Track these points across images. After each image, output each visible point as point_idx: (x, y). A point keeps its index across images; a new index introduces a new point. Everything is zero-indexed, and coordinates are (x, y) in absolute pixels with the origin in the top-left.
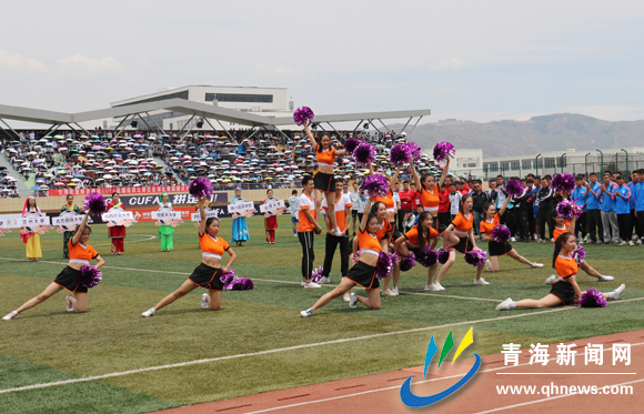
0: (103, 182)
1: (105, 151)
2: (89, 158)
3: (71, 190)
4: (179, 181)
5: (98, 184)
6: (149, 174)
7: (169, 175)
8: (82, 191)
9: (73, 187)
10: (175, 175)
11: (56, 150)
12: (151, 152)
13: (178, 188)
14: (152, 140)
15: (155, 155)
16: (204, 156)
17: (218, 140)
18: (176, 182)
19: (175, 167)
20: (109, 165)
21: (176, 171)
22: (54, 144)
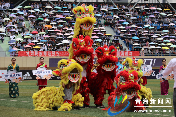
0: (62, 46)
1: (65, 20)
2: (52, 25)
3: (36, 52)
4: (125, 47)
5: (58, 47)
6: (100, 40)
7: (116, 41)
8: (45, 53)
9: (38, 49)
10: (121, 42)
11: (26, 18)
12: (103, 21)
13: (123, 52)
14: (104, 11)
15: (106, 24)
16: (147, 26)
17: (162, 11)
18: (121, 48)
19: (122, 35)
20: (68, 32)
21: (122, 38)
22: (24, 13)
